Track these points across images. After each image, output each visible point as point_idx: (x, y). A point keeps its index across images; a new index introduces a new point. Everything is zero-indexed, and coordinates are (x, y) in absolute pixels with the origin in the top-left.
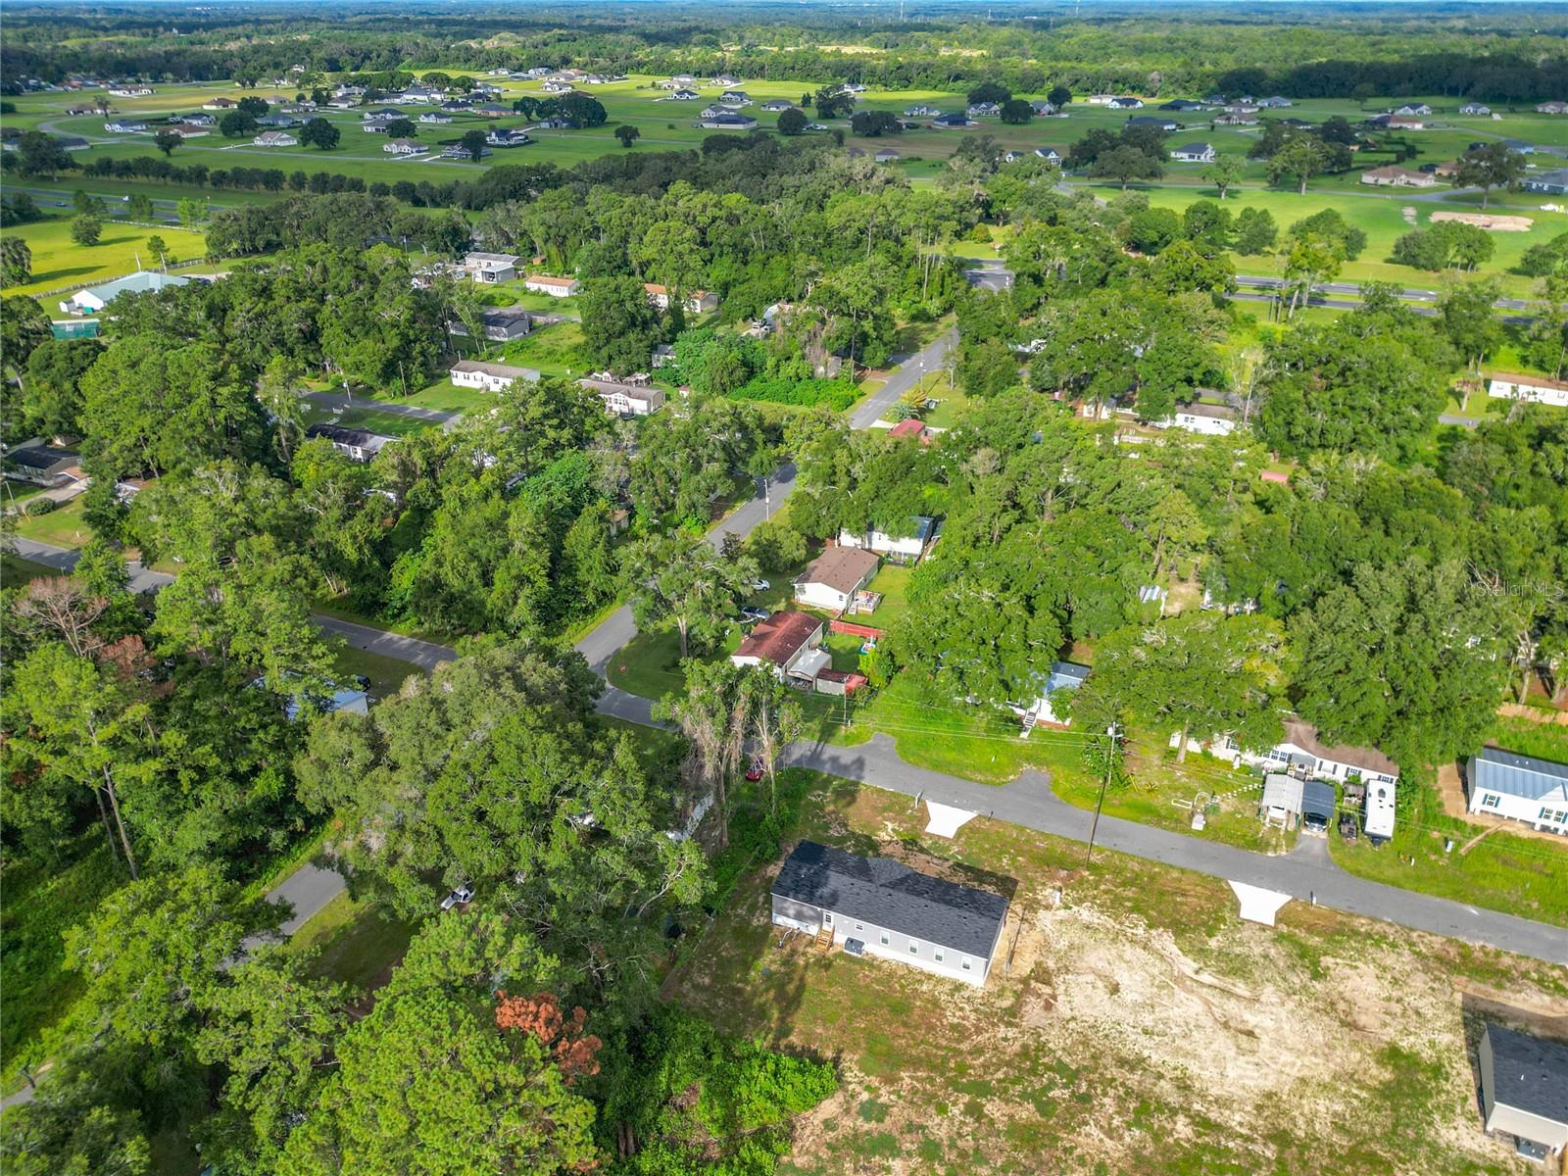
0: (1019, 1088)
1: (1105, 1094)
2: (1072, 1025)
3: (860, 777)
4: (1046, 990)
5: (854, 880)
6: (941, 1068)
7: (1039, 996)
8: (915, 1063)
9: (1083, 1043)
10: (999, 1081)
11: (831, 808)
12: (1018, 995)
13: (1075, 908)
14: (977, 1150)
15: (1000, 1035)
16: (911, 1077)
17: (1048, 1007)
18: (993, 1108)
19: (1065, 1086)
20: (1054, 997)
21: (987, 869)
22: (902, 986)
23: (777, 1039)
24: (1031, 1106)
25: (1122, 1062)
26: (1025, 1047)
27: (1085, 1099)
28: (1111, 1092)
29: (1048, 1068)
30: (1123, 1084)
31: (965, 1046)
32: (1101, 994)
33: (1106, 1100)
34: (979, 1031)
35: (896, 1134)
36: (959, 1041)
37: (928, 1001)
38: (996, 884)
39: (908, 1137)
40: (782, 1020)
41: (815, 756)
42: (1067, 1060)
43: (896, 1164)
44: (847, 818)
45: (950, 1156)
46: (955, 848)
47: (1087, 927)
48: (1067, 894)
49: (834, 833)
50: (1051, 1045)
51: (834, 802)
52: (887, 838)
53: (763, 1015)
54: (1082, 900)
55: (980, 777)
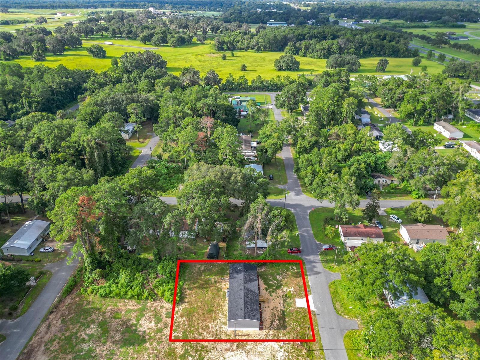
0: (189, 348)
2: (221, 358)
3: (310, 275)
4: (234, 348)
5: (243, 279)
6: (190, 326)
7: (231, 346)
8: (189, 320)
11: (290, 273)
13: (282, 350)
14: (162, 342)
16: (184, 320)
17: (227, 350)
20: (233, 351)
21: (287, 320)
22: (219, 310)
23: (187, 288)
24: (182, 352)
26: (207, 347)
29: (200, 355)
31: (200, 330)
34: (208, 333)
35: (163, 321)
36: (202, 329)
37: (215, 317)
38: (280, 324)
39: (163, 325)
40: (195, 287)
41: (311, 262)
43: (153, 324)
44: (287, 278)
45: (158, 336)
46: (292, 309)
47: (274, 356)
48: (288, 347)
49: (278, 277)
50: (210, 354)
51: (293, 273)
52: (285, 290)
53: (194, 283)
54: (288, 352)
55: (338, 307)
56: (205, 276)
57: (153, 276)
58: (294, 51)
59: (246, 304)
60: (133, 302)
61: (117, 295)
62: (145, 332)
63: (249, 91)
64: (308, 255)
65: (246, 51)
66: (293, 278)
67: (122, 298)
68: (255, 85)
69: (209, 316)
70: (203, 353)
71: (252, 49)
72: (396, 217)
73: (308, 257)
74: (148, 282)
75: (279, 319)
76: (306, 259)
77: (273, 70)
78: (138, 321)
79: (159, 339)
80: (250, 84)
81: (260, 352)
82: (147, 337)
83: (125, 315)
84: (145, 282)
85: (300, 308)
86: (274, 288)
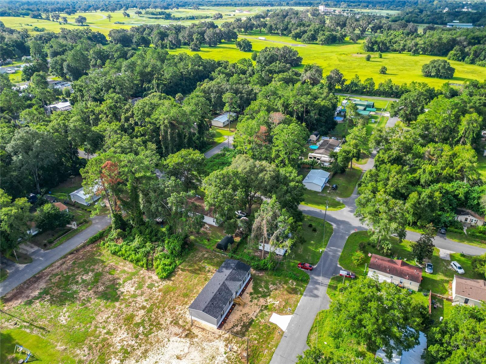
0: (147, 320)
1: (136, 342)
2: (166, 340)
3: (305, 296)
4: (183, 335)
5: (227, 275)
6: (160, 302)
7: (182, 333)
8: (164, 297)
9: (158, 341)
10: (151, 316)
11: (286, 287)
12: (183, 327)
13: (225, 356)
14: (130, 306)
15: (168, 319)
16: (159, 295)
17: (176, 335)
18: (142, 312)
19: (143, 332)
20: (180, 337)
21: (250, 329)
23: (181, 269)
24: (139, 321)
25: (146, 351)
26: (162, 325)
27: (137, 337)
28: (136, 345)
29: (151, 329)
30: (138, 349)
31: (166, 309)
32: (178, 352)
33: (134, 342)
34: (171, 314)
35: (142, 289)
36: (169, 308)
37: (186, 302)
38: (241, 331)
39: (140, 292)
40: (188, 270)
41: (317, 283)
42: (153, 335)
43: (133, 289)
44: (280, 291)
45: (130, 300)
46: (263, 321)
47: (213, 357)
48: (233, 355)
49: (271, 286)
50: (160, 331)
51: (289, 287)
52: (268, 301)
53: (190, 266)
54: (229, 359)
55: (313, 337)
56: (204, 262)
57: (160, 248)
58: (459, 56)
59: (214, 299)
60: (131, 265)
61: (123, 255)
62: (122, 293)
63: (374, 96)
64: (318, 275)
65: (400, 53)
66: (285, 293)
67: (125, 259)
68: (382, 89)
69: (183, 299)
70: (155, 329)
71: (409, 51)
72: (458, 265)
73: (316, 278)
74: (154, 253)
75: (243, 326)
76: (313, 278)
77: (419, 76)
78: (124, 282)
79: (130, 303)
80: (376, 87)
81: (203, 349)
82: (122, 297)
83: (118, 274)
84: (152, 252)
85: (272, 323)
86: (260, 295)
